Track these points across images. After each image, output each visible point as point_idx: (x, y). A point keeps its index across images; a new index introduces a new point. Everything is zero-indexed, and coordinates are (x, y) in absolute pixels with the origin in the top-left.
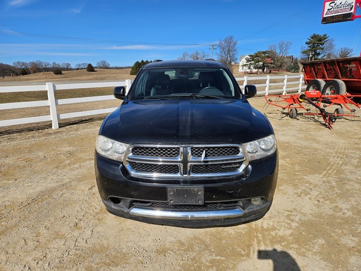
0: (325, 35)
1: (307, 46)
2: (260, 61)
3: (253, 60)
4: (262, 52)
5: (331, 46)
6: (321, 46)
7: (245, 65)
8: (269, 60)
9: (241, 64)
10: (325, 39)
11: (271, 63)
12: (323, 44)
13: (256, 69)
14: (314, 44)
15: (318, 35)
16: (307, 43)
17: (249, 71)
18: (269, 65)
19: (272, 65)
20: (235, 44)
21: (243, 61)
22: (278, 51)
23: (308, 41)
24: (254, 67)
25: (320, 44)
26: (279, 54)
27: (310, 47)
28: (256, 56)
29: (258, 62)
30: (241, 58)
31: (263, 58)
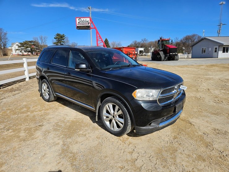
0: (63, 35)
1: (55, 40)
2: (29, 48)
3: (23, 46)
4: (29, 41)
5: (68, 41)
6: (62, 40)
7: (18, 49)
8: (35, 47)
9: (13, 48)
10: (64, 37)
11: (37, 49)
12: (64, 40)
13: (26, 52)
14: (59, 39)
15: (60, 34)
16: (55, 38)
17: (21, 53)
18: (36, 50)
19: (38, 50)
20: (5, 34)
21: (15, 47)
22: (40, 41)
23: (55, 37)
24: (24, 51)
25: (62, 39)
26: (41, 43)
27: (57, 40)
28: (25, 44)
29: (28, 48)
30: (13, 44)
31: (30, 45)
